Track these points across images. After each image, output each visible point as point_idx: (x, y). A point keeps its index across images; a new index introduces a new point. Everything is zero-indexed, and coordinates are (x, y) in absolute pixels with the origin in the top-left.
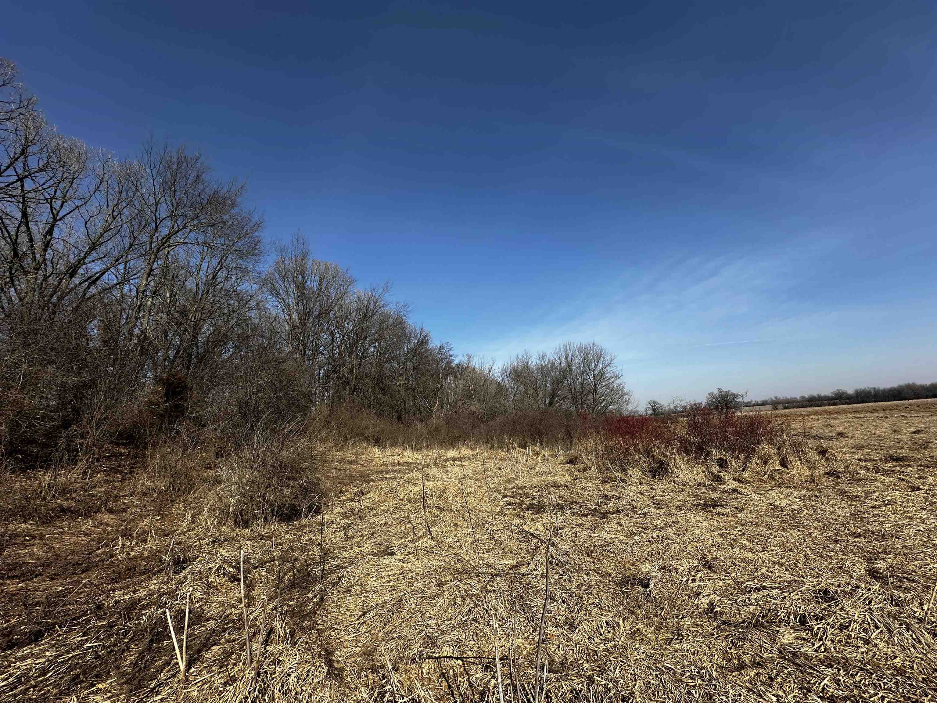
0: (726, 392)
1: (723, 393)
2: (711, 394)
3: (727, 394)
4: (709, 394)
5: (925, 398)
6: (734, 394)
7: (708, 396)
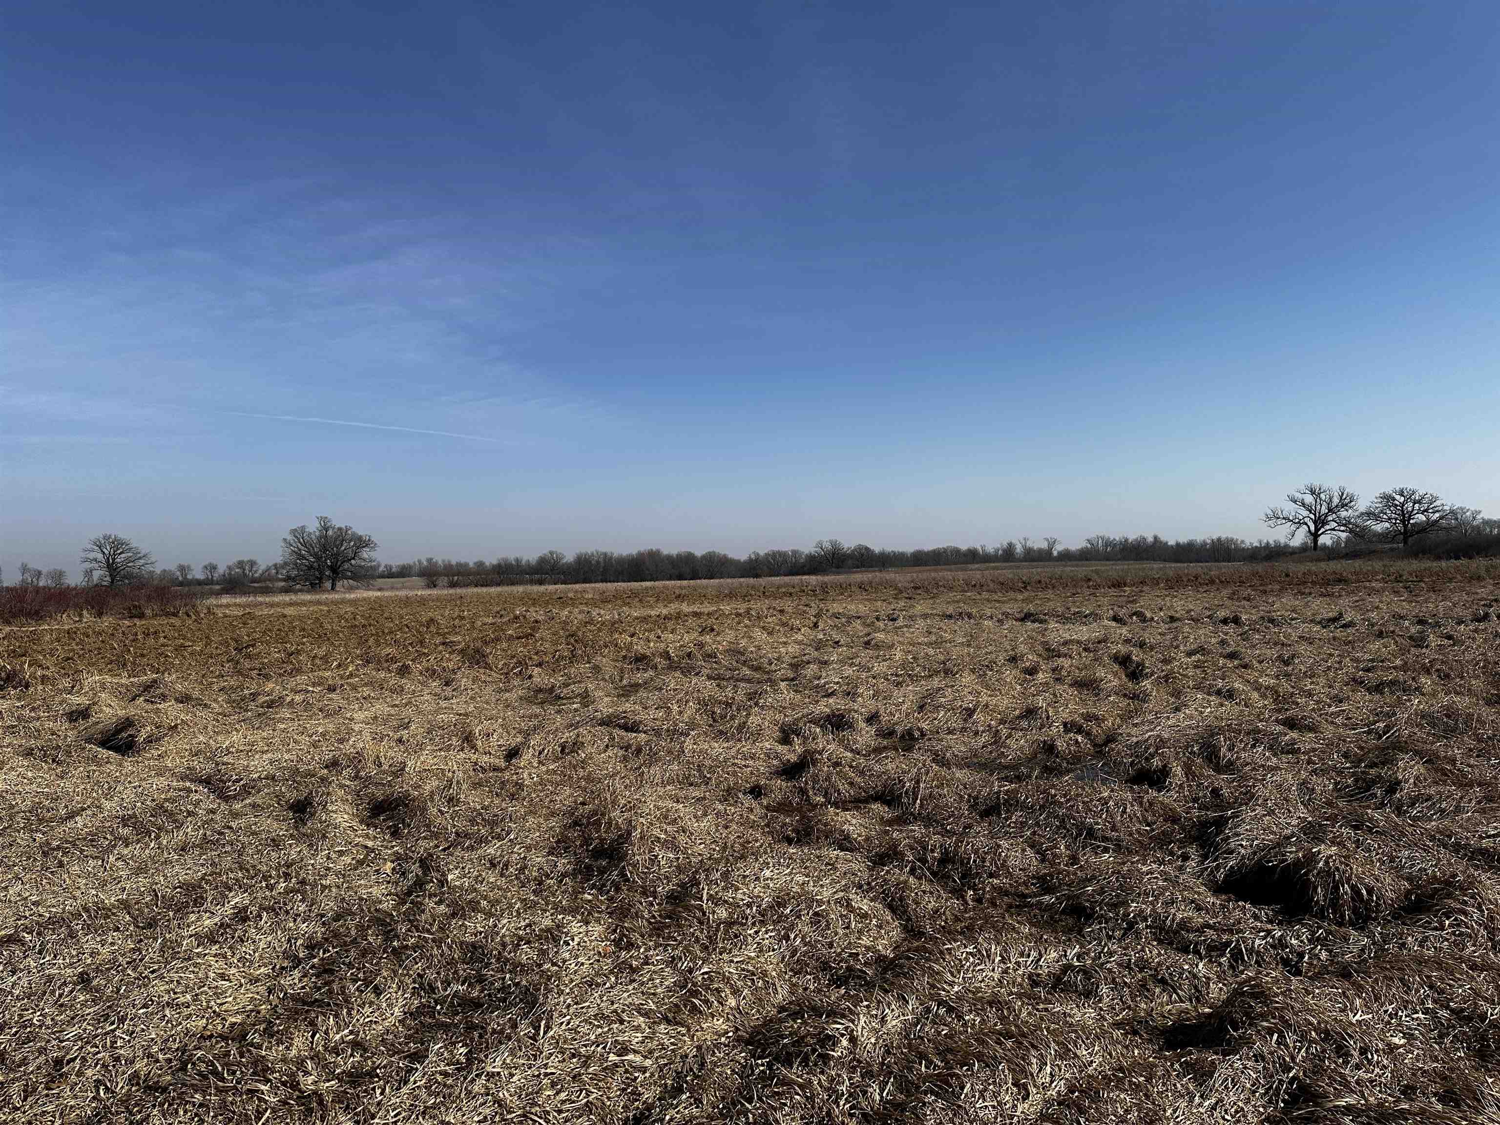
0: (340, 529)
1: (330, 533)
2: (299, 533)
3: (342, 535)
4: (294, 532)
5: (668, 580)
6: (360, 538)
7: (290, 538)
